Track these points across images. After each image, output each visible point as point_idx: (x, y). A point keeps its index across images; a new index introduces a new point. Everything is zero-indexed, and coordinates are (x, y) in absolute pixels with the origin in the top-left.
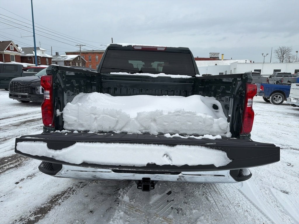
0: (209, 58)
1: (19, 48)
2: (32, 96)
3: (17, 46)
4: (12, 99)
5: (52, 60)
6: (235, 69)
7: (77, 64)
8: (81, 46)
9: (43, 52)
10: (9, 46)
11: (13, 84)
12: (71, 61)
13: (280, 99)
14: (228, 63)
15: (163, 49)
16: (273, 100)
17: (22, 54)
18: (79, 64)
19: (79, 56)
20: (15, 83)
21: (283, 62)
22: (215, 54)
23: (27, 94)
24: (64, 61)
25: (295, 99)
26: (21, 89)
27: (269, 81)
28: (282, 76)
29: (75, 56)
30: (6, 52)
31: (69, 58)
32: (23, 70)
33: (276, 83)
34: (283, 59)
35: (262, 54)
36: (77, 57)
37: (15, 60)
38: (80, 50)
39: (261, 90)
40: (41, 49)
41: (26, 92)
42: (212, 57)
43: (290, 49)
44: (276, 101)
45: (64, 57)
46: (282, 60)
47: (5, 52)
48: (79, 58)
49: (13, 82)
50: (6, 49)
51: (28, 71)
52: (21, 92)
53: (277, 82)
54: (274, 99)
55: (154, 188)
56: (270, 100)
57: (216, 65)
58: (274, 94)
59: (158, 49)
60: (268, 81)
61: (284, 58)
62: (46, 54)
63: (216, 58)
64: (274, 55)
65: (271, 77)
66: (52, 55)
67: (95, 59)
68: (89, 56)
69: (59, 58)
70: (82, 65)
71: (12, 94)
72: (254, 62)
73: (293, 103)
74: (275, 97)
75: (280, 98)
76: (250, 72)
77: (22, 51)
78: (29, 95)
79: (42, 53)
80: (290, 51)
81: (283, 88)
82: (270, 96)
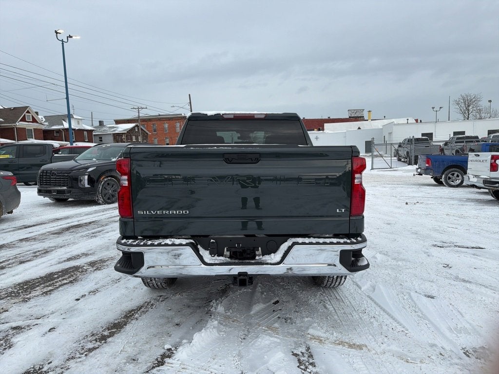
0: (348, 117)
1: (40, 117)
2: (73, 190)
3: (37, 113)
4: (42, 197)
5: (94, 134)
6: (390, 133)
7: (134, 138)
8: (140, 109)
9: (78, 121)
10: (25, 115)
11: (44, 174)
12: (125, 133)
13: (457, 178)
14: (378, 124)
15: (263, 116)
16: (448, 181)
17: (45, 126)
18: (137, 139)
19: (137, 126)
20: (47, 173)
21: (469, 119)
22: (357, 111)
23: (65, 188)
24: (113, 134)
25: (476, 176)
26: (56, 180)
27: (445, 150)
28: (463, 142)
29: (130, 126)
30: (20, 124)
31: (121, 130)
32: (54, 151)
33: (455, 154)
34: (469, 114)
35: (433, 108)
36: (134, 127)
37: (33, 136)
38: (139, 115)
39: (427, 165)
40: (75, 117)
41: (64, 186)
42: (353, 116)
43: (479, 97)
44: (453, 182)
45: (113, 127)
46: (466, 115)
47: (17, 124)
48: (136, 128)
49: (44, 172)
50: (19, 120)
51: (60, 153)
52: (56, 185)
53: (457, 151)
54: (449, 178)
55: (252, 284)
56: (443, 180)
57: (359, 128)
58: (448, 171)
59: (255, 117)
60: (442, 150)
61: (470, 112)
62: (83, 125)
63: (358, 117)
64: (454, 109)
65: (446, 144)
66: (92, 125)
67: (163, 129)
68: (153, 124)
69: (105, 130)
70: (143, 140)
71: (42, 189)
72: (421, 121)
73: (472, 184)
74: (450, 175)
75: (458, 176)
76: (411, 137)
77: (45, 122)
78: (69, 189)
79: (77, 123)
80: (479, 101)
81: (462, 162)
82: (443, 174)
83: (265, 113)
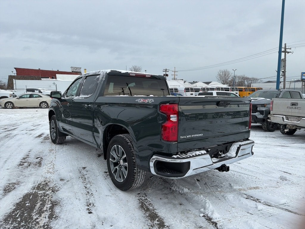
0: (71, 72)
15: (150, 76)
22: (77, 68)
42: (74, 71)
43: (140, 68)
59: (146, 76)
63: (78, 72)
83: (151, 74)
